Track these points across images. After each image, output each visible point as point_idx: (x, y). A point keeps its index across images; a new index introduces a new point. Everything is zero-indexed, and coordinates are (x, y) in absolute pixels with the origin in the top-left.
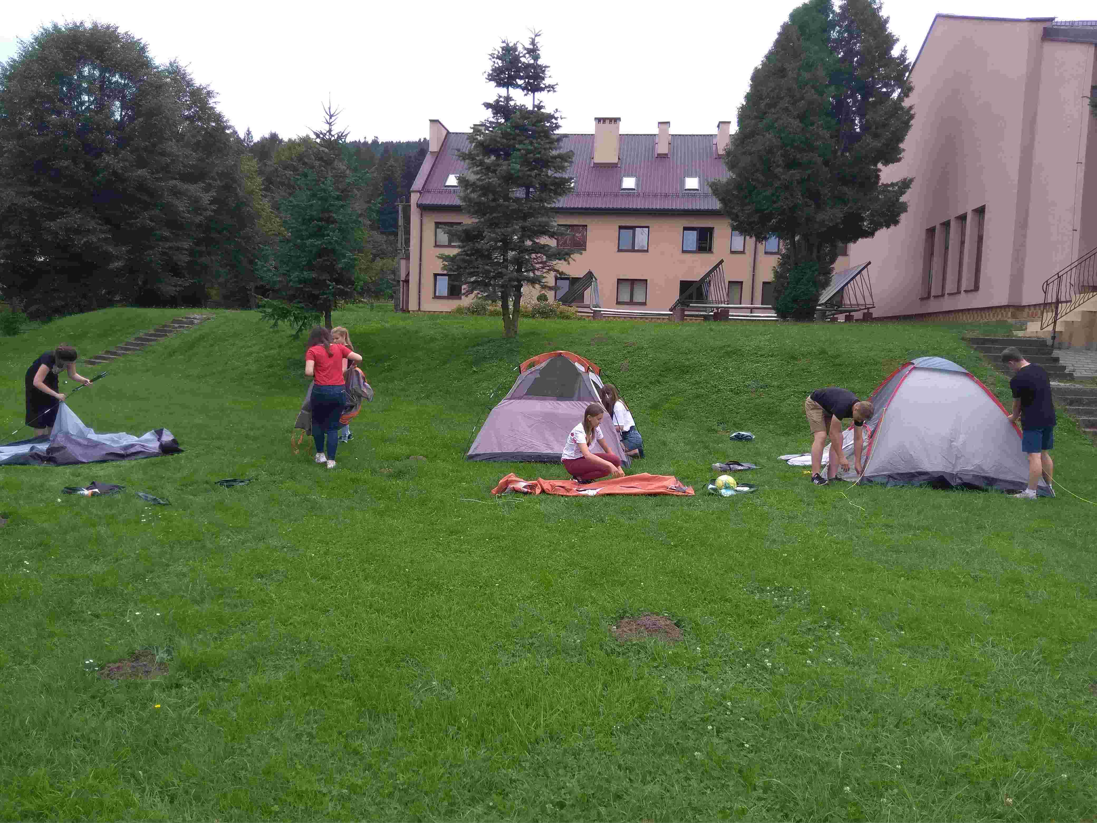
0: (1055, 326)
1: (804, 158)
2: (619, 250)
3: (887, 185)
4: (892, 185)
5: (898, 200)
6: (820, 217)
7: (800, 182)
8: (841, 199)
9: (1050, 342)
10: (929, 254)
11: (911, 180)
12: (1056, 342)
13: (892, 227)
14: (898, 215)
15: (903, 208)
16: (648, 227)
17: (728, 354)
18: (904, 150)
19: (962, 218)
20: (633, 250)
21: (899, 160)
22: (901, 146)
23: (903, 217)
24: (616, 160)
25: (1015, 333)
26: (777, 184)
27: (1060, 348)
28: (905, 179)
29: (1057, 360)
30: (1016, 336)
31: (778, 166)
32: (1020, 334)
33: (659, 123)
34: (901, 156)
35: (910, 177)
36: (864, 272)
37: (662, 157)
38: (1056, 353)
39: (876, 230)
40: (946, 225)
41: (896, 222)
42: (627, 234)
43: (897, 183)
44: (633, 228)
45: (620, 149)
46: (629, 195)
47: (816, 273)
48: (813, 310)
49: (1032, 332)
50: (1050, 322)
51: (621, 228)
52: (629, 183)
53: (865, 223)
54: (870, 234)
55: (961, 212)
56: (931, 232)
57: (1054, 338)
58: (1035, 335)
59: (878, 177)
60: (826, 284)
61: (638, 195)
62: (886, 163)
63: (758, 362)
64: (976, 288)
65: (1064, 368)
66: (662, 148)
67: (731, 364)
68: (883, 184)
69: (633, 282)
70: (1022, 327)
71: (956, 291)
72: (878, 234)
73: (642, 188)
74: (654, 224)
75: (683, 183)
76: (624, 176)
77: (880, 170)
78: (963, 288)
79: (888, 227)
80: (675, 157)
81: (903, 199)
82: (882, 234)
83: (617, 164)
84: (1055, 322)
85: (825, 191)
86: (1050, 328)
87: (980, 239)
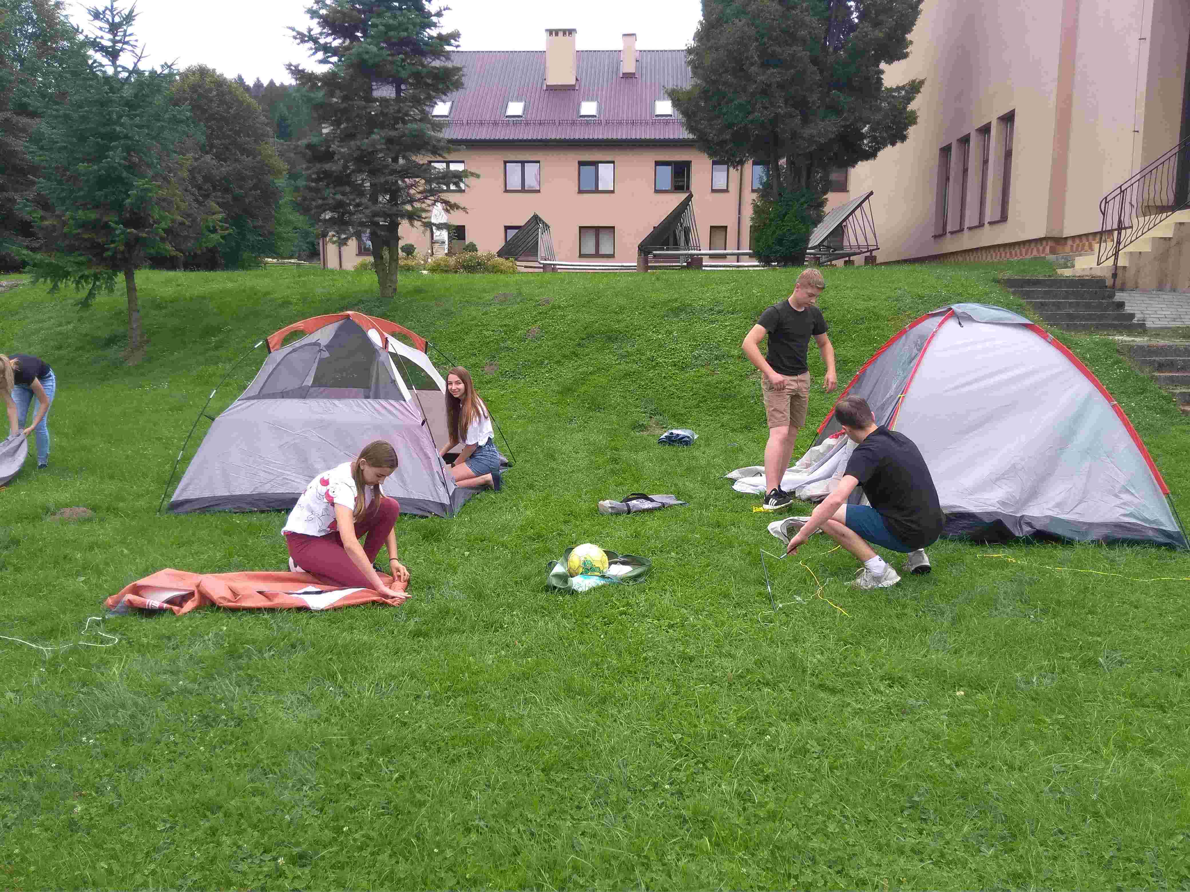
0: (1116, 259)
1: (785, 52)
2: (580, 192)
3: (891, 90)
4: (899, 89)
5: (905, 108)
6: (807, 132)
7: (781, 86)
8: (834, 109)
9: (1109, 282)
10: (944, 178)
11: (922, 83)
12: (1118, 282)
13: (899, 145)
14: (906, 129)
15: (912, 119)
16: (613, 162)
17: (676, 312)
18: (911, 42)
19: (985, 130)
20: (597, 191)
21: (905, 56)
22: (909, 37)
23: (912, 131)
24: (573, 82)
25: (1059, 271)
26: (752, 88)
27: (1122, 289)
28: (913, 81)
29: (1121, 305)
30: (1062, 275)
31: (752, 64)
32: (1067, 273)
33: (624, 35)
34: (908, 50)
35: (922, 78)
36: (866, 205)
37: (628, 76)
38: (1119, 297)
39: (879, 149)
40: (965, 140)
41: (903, 138)
42: (588, 170)
43: (904, 86)
44: (595, 164)
45: (578, 67)
46: (588, 123)
47: (805, 206)
48: (804, 254)
49: (1084, 270)
50: (1110, 254)
51: (581, 164)
52: (589, 108)
53: (865, 142)
54: (871, 155)
55: (985, 122)
56: (945, 151)
57: (1115, 275)
58: (1088, 273)
59: (879, 81)
60: (818, 220)
61: (600, 123)
62: (890, 62)
63: (712, 322)
64: (1004, 218)
65: (1132, 316)
66: (629, 67)
67: (676, 326)
68: (887, 89)
69: (597, 230)
70: (1068, 264)
71: (977, 224)
72: (880, 154)
73: (604, 116)
74: (621, 157)
75: (653, 107)
76: (584, 100)
77: (882, 72)
78: (987, 219)
79: (893, 144)
80: (644, 79)
81: (911, 107)
82: (888, 153)
83: (574, 86)
84: (1116, 255)
85: (814, 98)
86: (1110, 262)
87: (1008, 154)
